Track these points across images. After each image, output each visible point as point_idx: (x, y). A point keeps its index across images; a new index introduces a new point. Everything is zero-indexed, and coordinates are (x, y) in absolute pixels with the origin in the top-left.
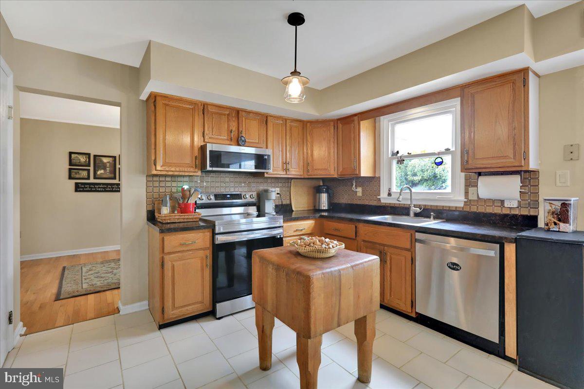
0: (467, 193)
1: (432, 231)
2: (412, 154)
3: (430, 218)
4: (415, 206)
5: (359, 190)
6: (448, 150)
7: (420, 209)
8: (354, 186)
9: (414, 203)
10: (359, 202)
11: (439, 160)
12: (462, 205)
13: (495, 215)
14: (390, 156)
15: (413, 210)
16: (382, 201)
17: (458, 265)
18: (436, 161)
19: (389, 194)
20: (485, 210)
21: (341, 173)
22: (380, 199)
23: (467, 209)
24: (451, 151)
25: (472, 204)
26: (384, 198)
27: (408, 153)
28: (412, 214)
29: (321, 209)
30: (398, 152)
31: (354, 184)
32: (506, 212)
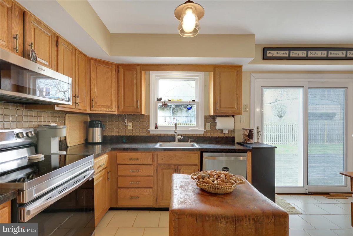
0: (205, 126)
1: (212, 151)
2: (171, 101)
3: (188, 142)
4: (179, 135)
5: (130, 124)
6: (194, 101)
7: (182, 137)
8: (126, 121)
9: (178, 133)
10: (131, 134)
11: (189, 107)
12: (202, 133)
13: (219, 137)
14: (156, 100)
15: (178, 137)
16: (151, 133)
17: (227, 168)
18: (188, 107)
19: (156, 128)
20: (214, 135)
21: (123, 110)
22: (149, 131)
23: (205, 135)
24: (196, 102)
25: (208, 132)
26: (152, 130)
27: (169, 100)
28: (177, 140)
29: (94, 142)
30: (161, 99)
31: (126, 120)
32: (223, 135)
